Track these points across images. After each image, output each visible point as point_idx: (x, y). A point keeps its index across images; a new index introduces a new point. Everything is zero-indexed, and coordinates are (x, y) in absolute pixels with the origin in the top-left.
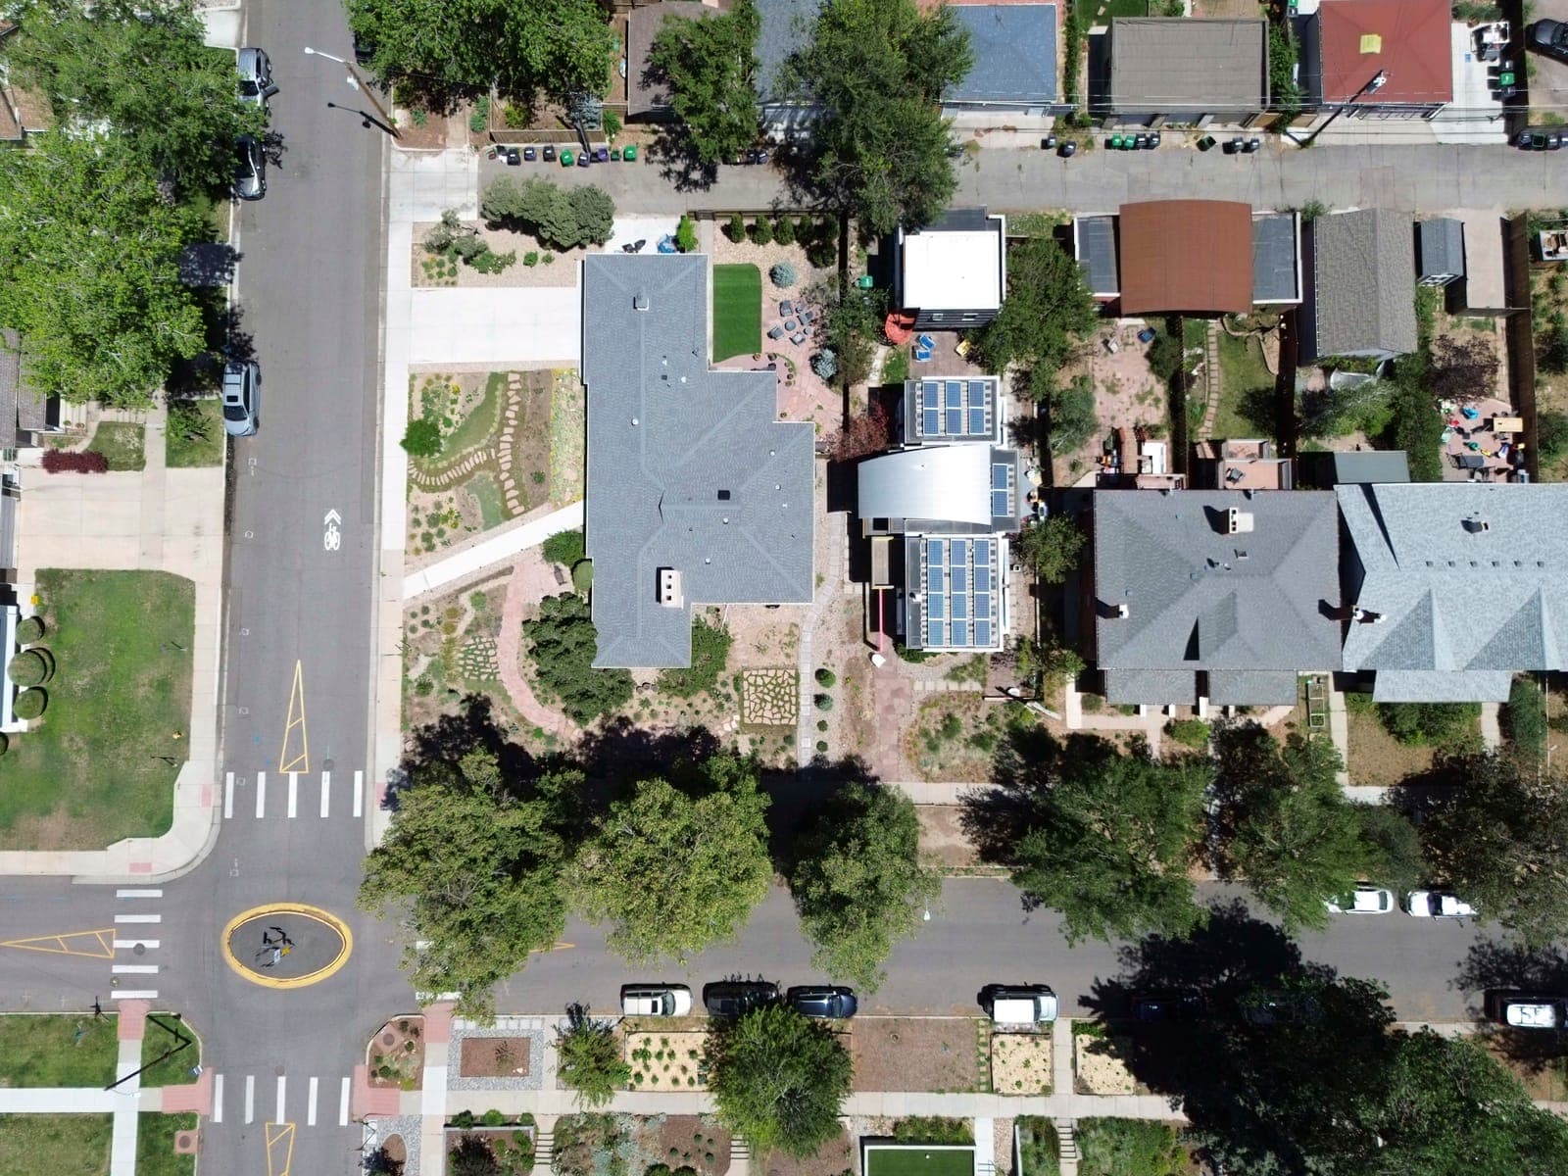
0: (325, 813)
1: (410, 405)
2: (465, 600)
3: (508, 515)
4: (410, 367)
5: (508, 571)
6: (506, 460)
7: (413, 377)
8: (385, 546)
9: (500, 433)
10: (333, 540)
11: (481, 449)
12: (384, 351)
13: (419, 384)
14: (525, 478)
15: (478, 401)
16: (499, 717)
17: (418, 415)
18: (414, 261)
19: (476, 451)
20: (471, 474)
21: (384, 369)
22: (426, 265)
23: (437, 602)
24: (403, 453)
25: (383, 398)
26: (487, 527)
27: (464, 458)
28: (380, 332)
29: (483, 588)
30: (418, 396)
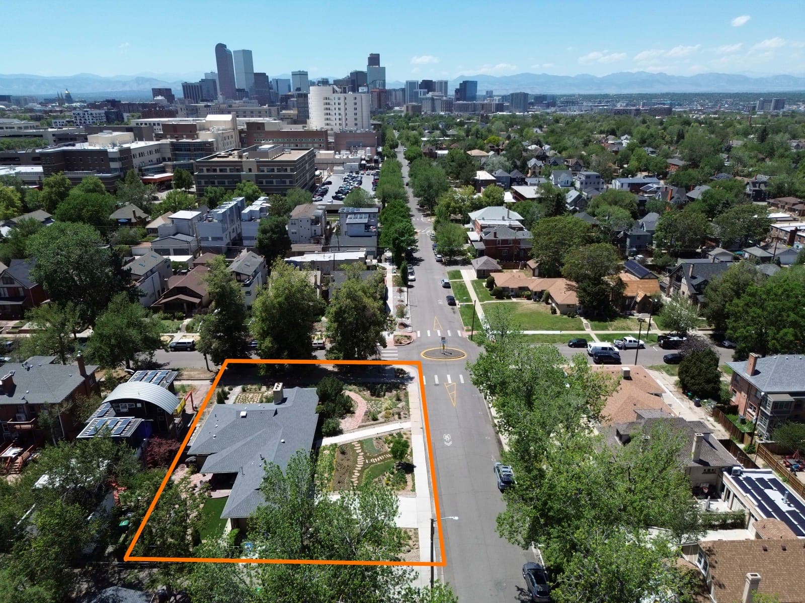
0: (436, 377)
1: (413, 480)
2: (381, 420)
3: (359, 442)
4: (415, 494)
5: (359, 427)
6: (360, 459)
7: (414, 490)
8: (421, 436)
9: (363, 469)
10: (447, 437)
11: (373, 463)
12: (431, 502)
13: (409, 487)
14: (349, 453)
15: (376, 480)
16: (367, 393)
17: (408, 477)
18: (417, 541)
19: (376, 463)
20: (380, 455)
21: (431, 495)
22: (410, 538)
23: (395, 420)
24: (415, 464)
25: (429, 483)
26: (371, 439)
27: (381, 461)
28: (435, 509)
29: (373, 422)
30: (410, 483)
